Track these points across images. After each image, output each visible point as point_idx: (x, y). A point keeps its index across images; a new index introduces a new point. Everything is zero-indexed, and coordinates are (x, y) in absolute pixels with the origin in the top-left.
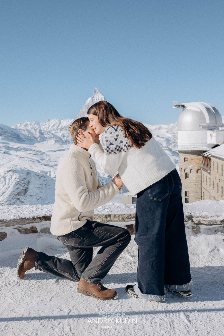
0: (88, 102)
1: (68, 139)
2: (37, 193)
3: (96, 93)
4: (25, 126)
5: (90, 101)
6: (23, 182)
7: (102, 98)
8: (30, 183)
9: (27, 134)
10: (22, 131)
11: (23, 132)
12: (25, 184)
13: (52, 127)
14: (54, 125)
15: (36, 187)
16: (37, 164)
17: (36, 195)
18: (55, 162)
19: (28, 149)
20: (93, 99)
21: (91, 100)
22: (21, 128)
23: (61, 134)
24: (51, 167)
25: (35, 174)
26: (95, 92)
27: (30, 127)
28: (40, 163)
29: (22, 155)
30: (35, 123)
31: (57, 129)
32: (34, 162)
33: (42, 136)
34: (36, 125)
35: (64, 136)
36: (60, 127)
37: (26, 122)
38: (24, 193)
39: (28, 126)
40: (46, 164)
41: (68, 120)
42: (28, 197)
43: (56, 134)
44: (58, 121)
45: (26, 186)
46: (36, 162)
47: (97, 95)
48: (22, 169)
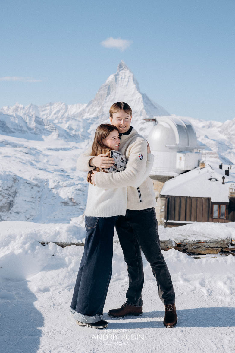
0: (109, 81)
1: (77, 133)
2: (27, 209)
3: (122, 68)
4: (14, 110)
5: (112, 79)
6: (7, 192)
7: (129, 77)
8: (17, 195)
9: (17, 122)
10: (10, 118)
11: (12, 119)
12: (10, 195)
13: (55, 114)
14: (58, 111)
15: (25, 201)
16: (29, 167)
17: (24, 212)
18: (56, 165)
19: (17, 144)
20: (117, 77)
21: (114, 79)
22: (8, 112)
23: (67, 125)
24: (50, 173)
25: (25, 181)
26: (120, 66)
27: (21, 112)
28: (34, 166)
29: (7, 153)
30: (30, 106)
31: (62, 117)
32: (24, 164)
33: (39, 126)
34: (31, 110)
35: (71, 129)
36: (66, 114)
37: (17, 104)
38: (7, 208)
39: (19, 110)
40: (42, 167)
41: (78, 106)
42: (13, 214)
43: (59, 125)
44: (64, 106)
45: (11, 199)
46: (28, 164)
47: (123, 71)
48: (7, 173)
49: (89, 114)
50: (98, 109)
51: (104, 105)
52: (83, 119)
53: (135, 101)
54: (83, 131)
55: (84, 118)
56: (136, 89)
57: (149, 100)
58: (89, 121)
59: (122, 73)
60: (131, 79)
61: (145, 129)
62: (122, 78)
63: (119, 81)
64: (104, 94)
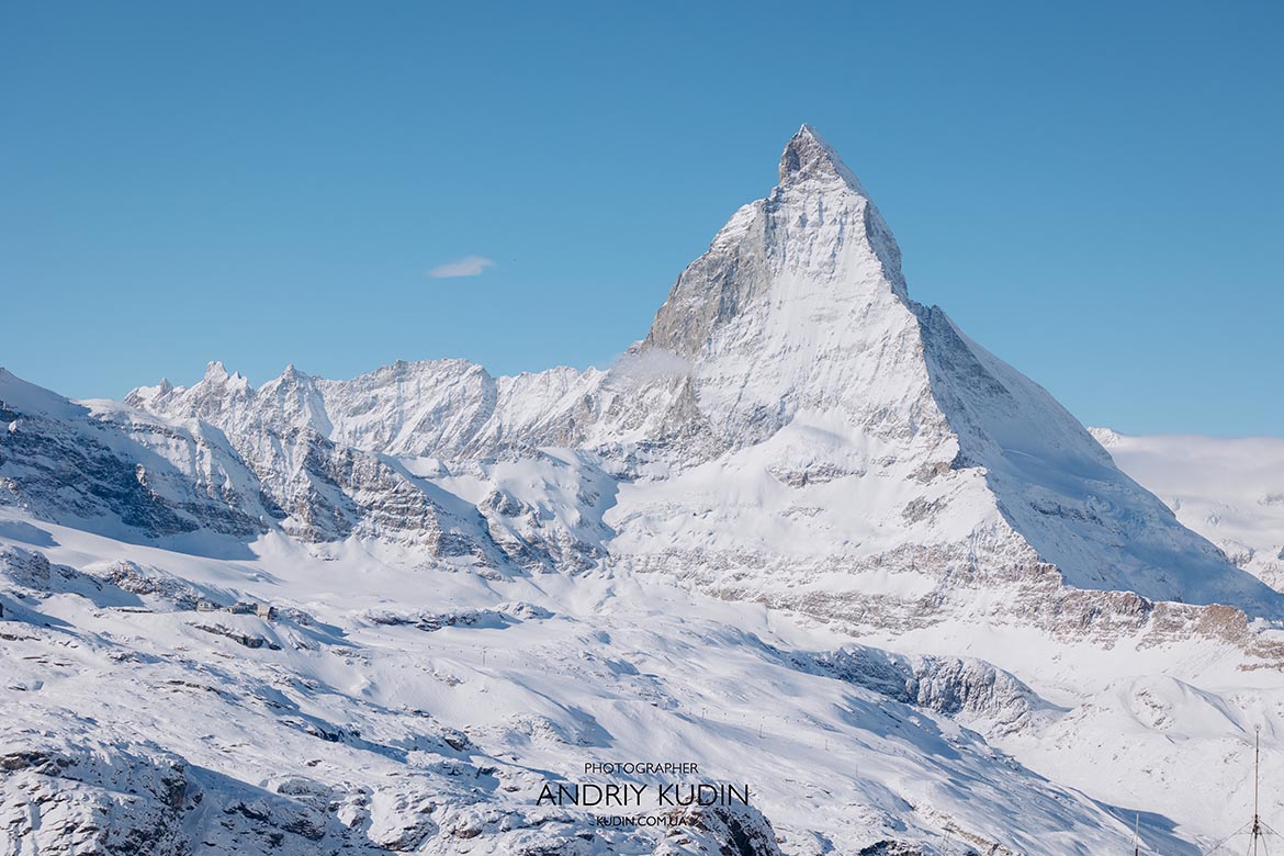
0: (730, 242)
1: (544, 533)
3: (805, 169)
4: (197, 402)
5: (750, 228)
7: (845, 214)
9: (206, 469)
10: (165, 447)
11: (177, 455)
13: (423, 426)
14: (440, 413)
16: (264, 723)
18: (418, 712)
19: (198, 587)
20: (778, 214)
21: (761, 226)
22: (164, 415)
23: (487, 490)
24: (380, 758)
25: (234, 802)
26: (794, 160)
27: (238, 414)
28: (289, 712)
29: (139, 639)
30: (285, 383)
31: (467, 443)
32: (232, 699)
33: (327, 491)
34: (289, 406)
35: (512, 510)
36: (489, 430)
37: (216, 373)
39: (225, 405)
40: (337, 721)
41: (555, 382)
43: (445, 484)
44: (479, 381)
46: (258, 703)
47: (811, 184)
48: (132, 752)
49: (614, 426)
50: (668, 398)
51: (703, 376)
52: (580, 455)
53: (878, 347)
54: (582, 523)
55: (587, 446)
56: (888, 284)
57: (958, 344)
58: (616, 465)
59: (806, 193)
60: (856, 228)
61: (938, 505)
62: (803, 221)
63: (786, 237)
64: (703, 309)
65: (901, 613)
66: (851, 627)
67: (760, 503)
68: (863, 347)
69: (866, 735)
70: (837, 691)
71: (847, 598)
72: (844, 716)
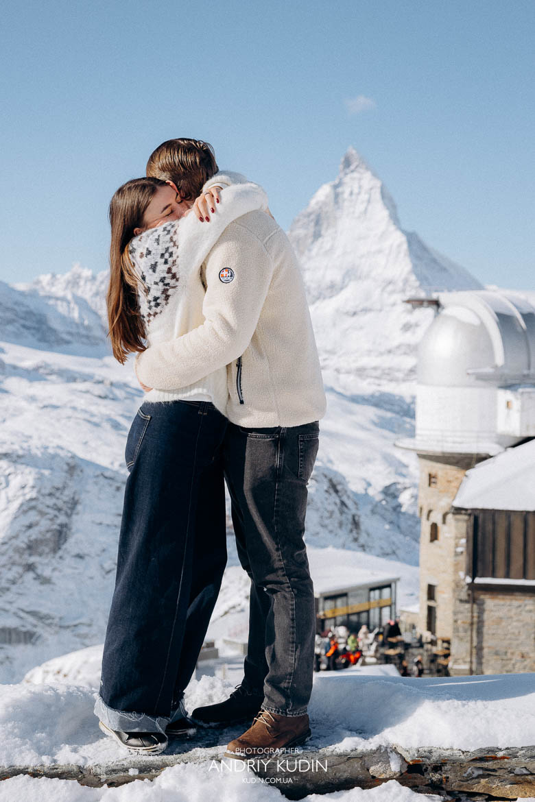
0: (317, 203)
2: (105, 546)
3: (352, 167)
4: (68, 282)
5: (327, 196)
6: (50, 501)
7: (371, 189)
8: (79, 508)
9: (76, 314)
10: (56, 305)
11: (62, 308)
12: (59, 510)
15: (101, 524)
17: (98, 555)
19: (77, 373)
20: (340, 190)
21: (332, 196)
22: (54, 289)
25: (98, 472)
26: (347, 163)
27: (88, 288)
28: (121, 430)
29: (50, 397)
32: (97, 425)
37: (76, 268)
38: (51, 545)
39: (82, 283)
42: (69, 560)
45: (62, 519)
46: (107, 426)
47: (355, 175)
48: (51, 451)
51: (306, 267)
56: (392, 222)
57: (424, 248)
59: (353, 179)
60: (377, 195)
61: (417, 325)
62: (351, 193)
63: (344, 201)
64: (306, 235)
65: (400, 375)
66: (377, 382)
67: (334, 325)
68: (380, 251)
69: (386, 433)
70: (371, 412)
71: (375, 368)
72: (375, 424)
